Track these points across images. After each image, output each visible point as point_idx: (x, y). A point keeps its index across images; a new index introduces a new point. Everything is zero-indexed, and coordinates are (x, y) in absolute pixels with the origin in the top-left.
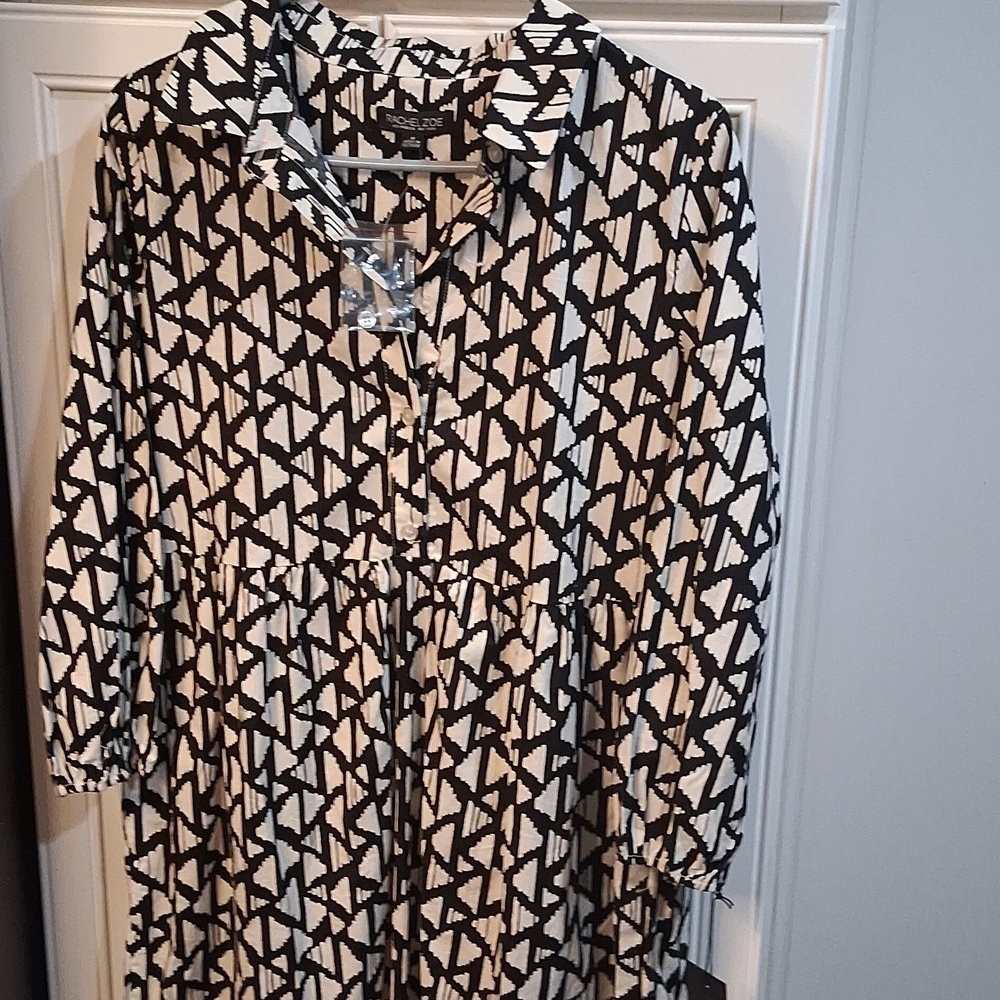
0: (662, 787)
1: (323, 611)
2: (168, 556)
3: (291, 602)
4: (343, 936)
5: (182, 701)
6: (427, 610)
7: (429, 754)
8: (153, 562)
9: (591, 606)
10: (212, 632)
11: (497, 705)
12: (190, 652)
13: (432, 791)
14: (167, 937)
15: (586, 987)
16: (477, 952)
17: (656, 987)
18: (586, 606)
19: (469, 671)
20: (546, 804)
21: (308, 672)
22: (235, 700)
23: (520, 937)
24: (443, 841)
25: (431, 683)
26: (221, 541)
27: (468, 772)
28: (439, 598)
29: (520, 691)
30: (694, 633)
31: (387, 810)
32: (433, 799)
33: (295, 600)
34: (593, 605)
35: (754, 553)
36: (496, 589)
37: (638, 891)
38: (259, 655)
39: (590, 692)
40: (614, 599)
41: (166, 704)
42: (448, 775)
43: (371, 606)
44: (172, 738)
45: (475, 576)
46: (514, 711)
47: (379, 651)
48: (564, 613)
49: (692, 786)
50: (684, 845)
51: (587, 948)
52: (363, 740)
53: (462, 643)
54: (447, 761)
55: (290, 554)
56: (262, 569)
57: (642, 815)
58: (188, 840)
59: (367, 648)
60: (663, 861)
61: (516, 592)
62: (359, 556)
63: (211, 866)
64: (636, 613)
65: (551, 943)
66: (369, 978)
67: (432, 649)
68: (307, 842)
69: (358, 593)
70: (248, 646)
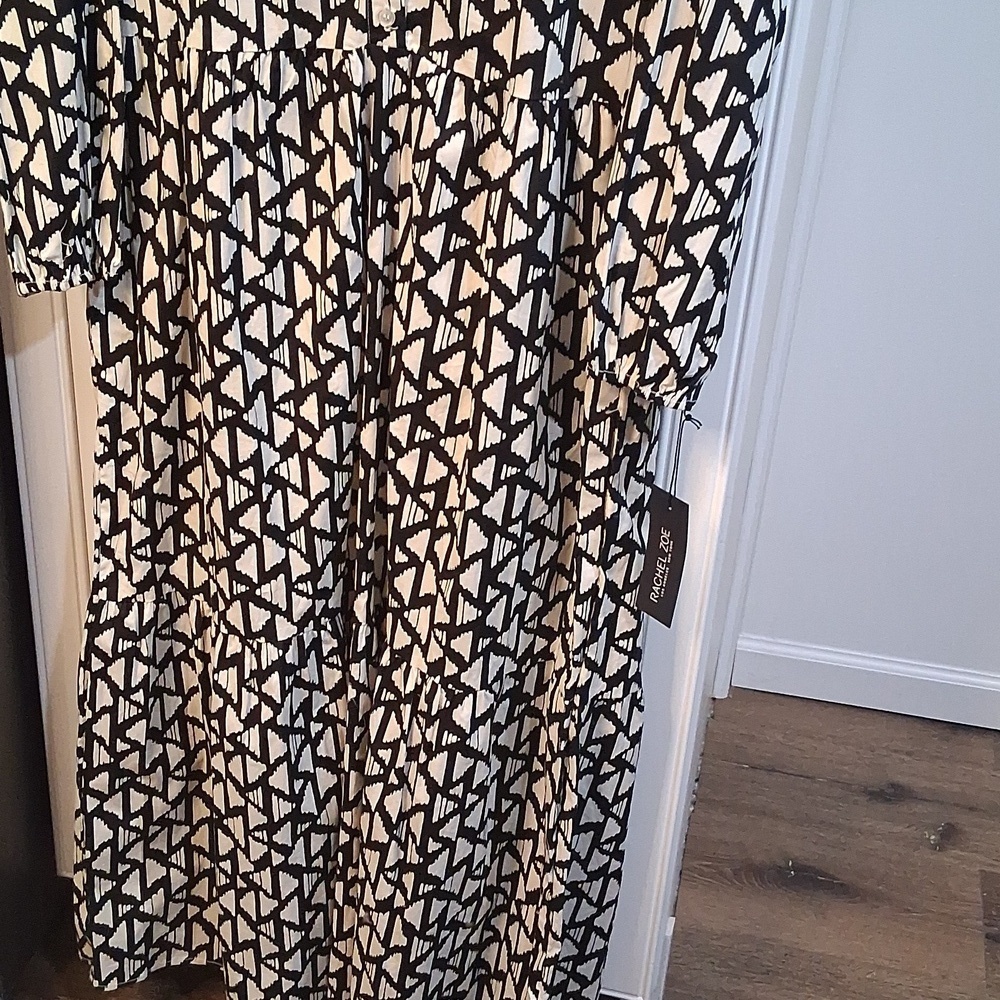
0: (639, 301)
1: (293, 106)
2: (129, 40)
3: (259, 93)
4: (311, 452)
5: (146, 203)
6: (404, 109)
7: (400, 267)
8: (113, 44)
9: (577, 108)
10: (176, 126)
11: (473, 215)
12: (154, 150)
13: (403, 306)
14: (136, 450)
15: (550, 510)
16: (443, 471)
17: (619, 509)
18: (572, 106)
19: (445, 175)
20: (519, 317)
21: (278, 174)
22: (200, 201)
23: (487, 453)
24: (413, 357)
25: (406, 190)
26: (184, 22)
27: (440, 285)
28: (416, 94)
29: (497, 196)
30: (683, 131)
31: (357, 326)
32: (404, 314)
33: (263, 93)
34: (579, 106)
35: (754, 42)
36: (477, 83)
37: (607, 412)
38: (225, 150)
39: (571, 204)
40: (601, 100)
41: (130, 207)
42: (421, 287)
43: (344, 101)
44: (137, 244)
45: (456, 70)
46: (491, 218)
47: (351, 152)
48: (547, 110)
49: (669, 297)
50: (657, 359)
51: (553, 472)
52: (333, 249)
53: (439, 143)
54: (419, 272)
55: (258, 38)
56: (227, 53)
57: (616, 330)
58: (155, 350)
59: (339, 150)
60: (635, 377)
61: (498, 87)
62: (331, 45)
63: (179, 379)
64: (623, 113)
65: (517, 461)
66: (336, 497)
67: (408, 152)
68: (275, 355)
69: (330, 87)
70: (213, 139)
